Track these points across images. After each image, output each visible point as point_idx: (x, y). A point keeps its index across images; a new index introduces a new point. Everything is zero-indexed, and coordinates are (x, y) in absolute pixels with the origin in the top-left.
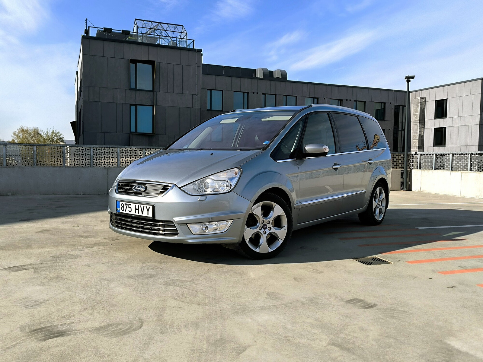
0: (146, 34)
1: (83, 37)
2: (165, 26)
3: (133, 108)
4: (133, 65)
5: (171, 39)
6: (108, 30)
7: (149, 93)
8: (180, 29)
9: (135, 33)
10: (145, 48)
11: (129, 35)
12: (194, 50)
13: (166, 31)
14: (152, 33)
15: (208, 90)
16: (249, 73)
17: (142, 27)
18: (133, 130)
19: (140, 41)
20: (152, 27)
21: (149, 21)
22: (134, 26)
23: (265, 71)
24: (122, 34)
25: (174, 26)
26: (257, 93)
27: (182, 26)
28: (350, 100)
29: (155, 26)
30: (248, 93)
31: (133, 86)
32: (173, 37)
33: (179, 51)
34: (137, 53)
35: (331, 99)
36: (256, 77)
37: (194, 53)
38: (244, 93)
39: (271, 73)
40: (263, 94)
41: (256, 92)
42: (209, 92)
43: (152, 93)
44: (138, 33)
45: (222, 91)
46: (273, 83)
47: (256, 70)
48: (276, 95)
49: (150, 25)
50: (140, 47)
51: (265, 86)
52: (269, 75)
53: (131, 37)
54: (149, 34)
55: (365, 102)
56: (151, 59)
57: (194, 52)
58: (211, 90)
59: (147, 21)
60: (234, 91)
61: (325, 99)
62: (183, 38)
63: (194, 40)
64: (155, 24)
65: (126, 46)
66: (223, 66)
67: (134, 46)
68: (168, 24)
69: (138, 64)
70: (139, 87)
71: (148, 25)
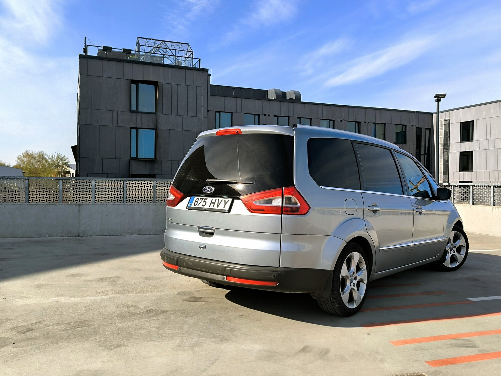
0: (149, 53)
1: (81, 57)
2: (169, 45)
3: (134, 132)
4: (134, 86)
5: (176, 58)
6: (107, 49)
7: (151, 116)
8: (185, 47)
9: (137, 51)
10: (147, 68)
11: (130, 54)
12: (200, 70)
13: (170, 49)
14: (157, 52)
15: (216, 112)
16: (261, 95)
17: (145, 46)
18: (134, 155)
19: (142, 60)
20: (156, 45)
21: (152, 39)
22: (137, 45)
23: (278, 92)
24: (123, 53)
25: (180, 44)
26: (269, 115)
27: (188, 44)
28: (369, 123)
29: (159, 45)
30: (259, 115)
31: (134, 108)
32: (178, 56)
33: (184, 71)
34: (139, 73)
35: (348, 121)
36: (269, 98)
37: (200, 72)
38: (255, 115)
39: (284, 94)
40: (275, 116)
41: (267, 114)
42: (217, 114)
43: (154, 115)
44: (140, 52)
45: (232, 113)
46: (286, 104)
47: (268, 91)
48: (289, 117)
49: (153, 44)
50: (141, 67)
51: (277, 108)
52: (282, 97)
53: (133, 56)
54: (153, 53)
55: (385, 124)
56: (153, 79)
58: (219, 112)
59: (150, 39)
60: (244, 114)
61: (341, 121)
62: (188, 57)
63: (200, 59)
64: (158, 42)
65: (127, 65)
66: (233, 87)
67: (135, 66)
68: (172, 42)
69: (139, 84)
70: (140, 109)
71: (152, 43)
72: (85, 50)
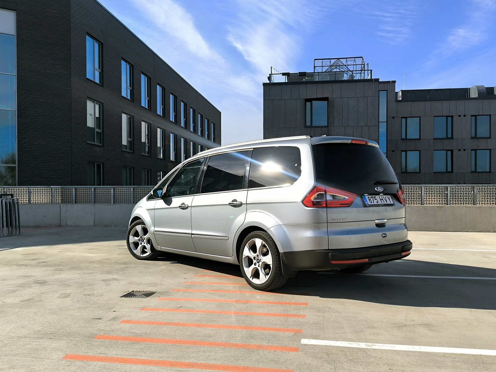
0: (326, 72)
1: (265, 85)
2: (344, 61)
4: (308, 104)
5: (352, 72)
6: (286, 75)
7: (324, 129)
8: (359, 61)
10: (320, 86)
11: (306, 76)
12: (371, 80)
13: (345, 65)
15: (402, 118)
16: (462, 94)
17: (319, 67)
19: (317, 80)
20: (332, 64)
21: (328, 59)
23: (481, 89)
24: (299, 76)
25: (354, 59)
26: (465, 116)
27: (362, 57)
29: (335, 63)
30: (452, 117)
31: (308, 124)
33: (354, 84)
34: (312, 92)
36: (469, 97)
38: (447, 117)
39: (491, 89)
40: (472, 116)
41: (462, 114)
42: (404, 120)
43: (327, 128)
44: (314, 73)
45: (420, 117)
46: (486, 101)
47: (470, 88)
48: (490, 115)
50: (314, 86)
51: (474, 107)
52: (487, 93)
53: (308, 77)
56: (325, 96)
57: (371, 82)
58: (406, 118)
60: (434, 116)
63: (371, 71)
64: (333, 61)
65: (302, 87)
66: (427, 90)
67: (309, 86)
68: (346, 58)
69: (313, 102)
70: (314, 124)
71: (327, 63)
72: (269, 78)
